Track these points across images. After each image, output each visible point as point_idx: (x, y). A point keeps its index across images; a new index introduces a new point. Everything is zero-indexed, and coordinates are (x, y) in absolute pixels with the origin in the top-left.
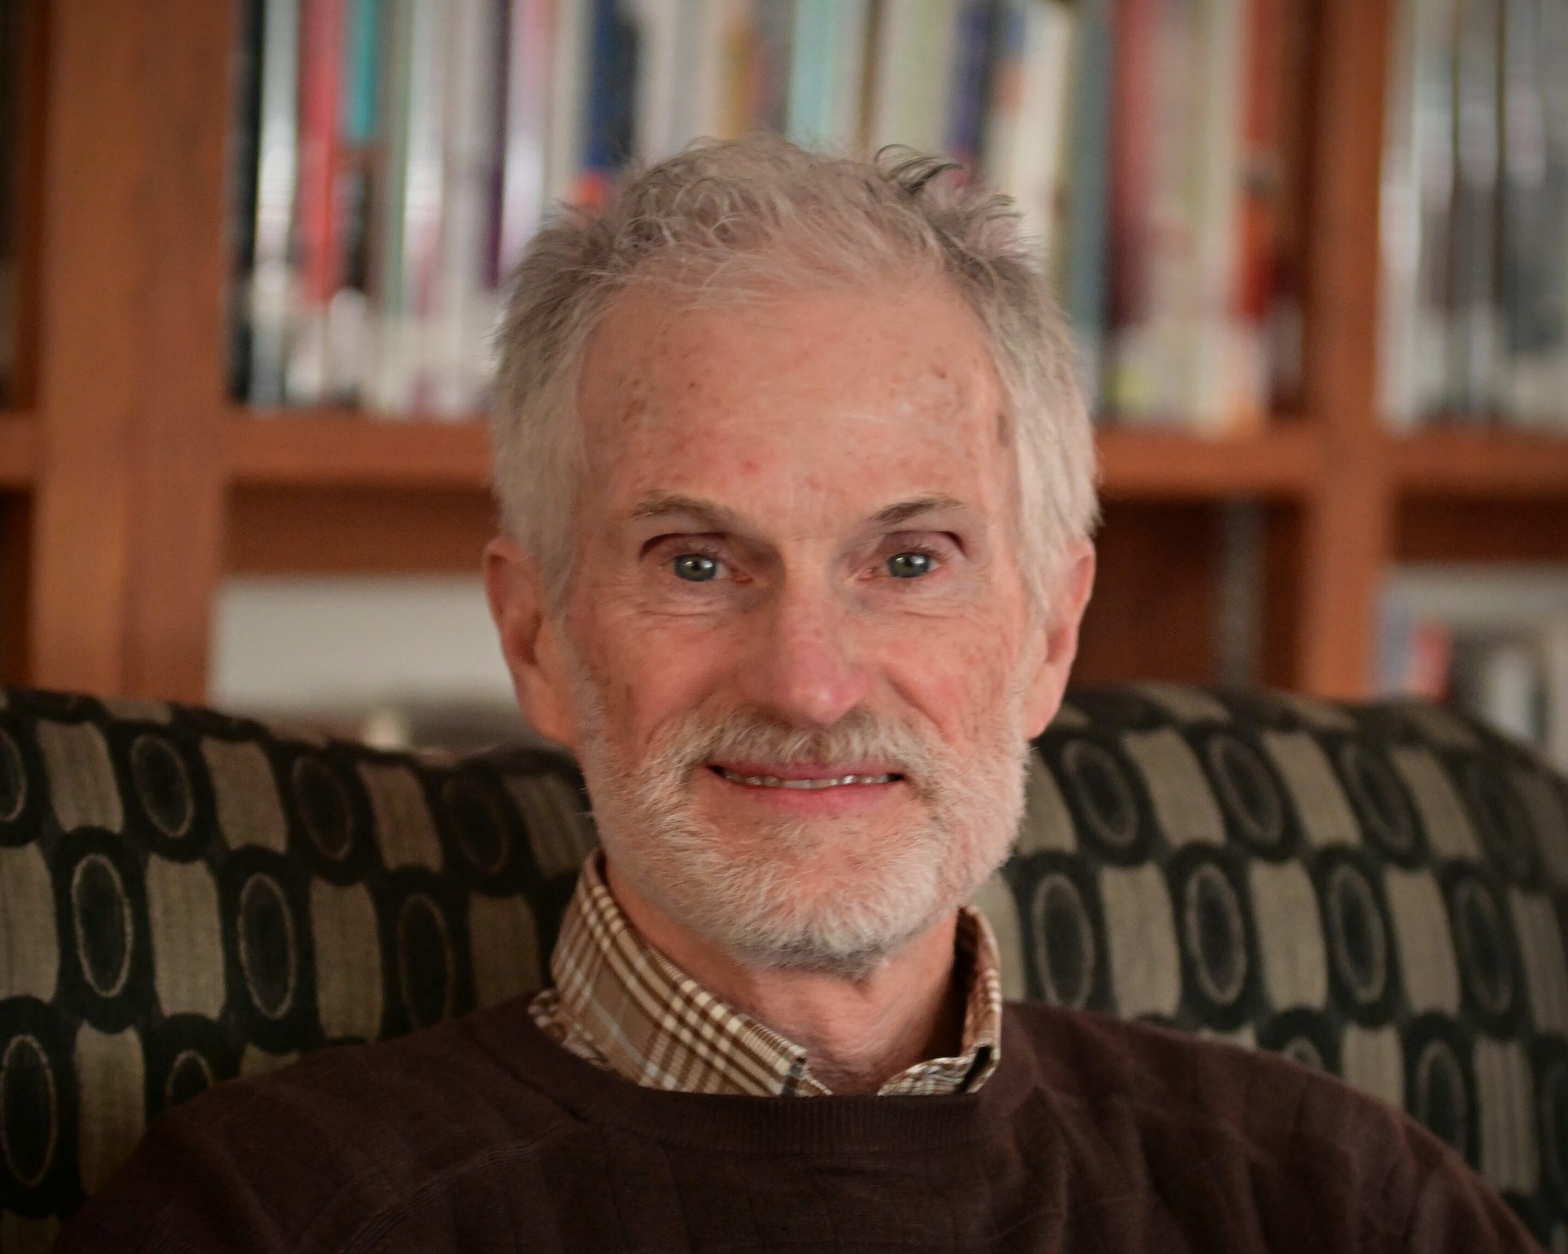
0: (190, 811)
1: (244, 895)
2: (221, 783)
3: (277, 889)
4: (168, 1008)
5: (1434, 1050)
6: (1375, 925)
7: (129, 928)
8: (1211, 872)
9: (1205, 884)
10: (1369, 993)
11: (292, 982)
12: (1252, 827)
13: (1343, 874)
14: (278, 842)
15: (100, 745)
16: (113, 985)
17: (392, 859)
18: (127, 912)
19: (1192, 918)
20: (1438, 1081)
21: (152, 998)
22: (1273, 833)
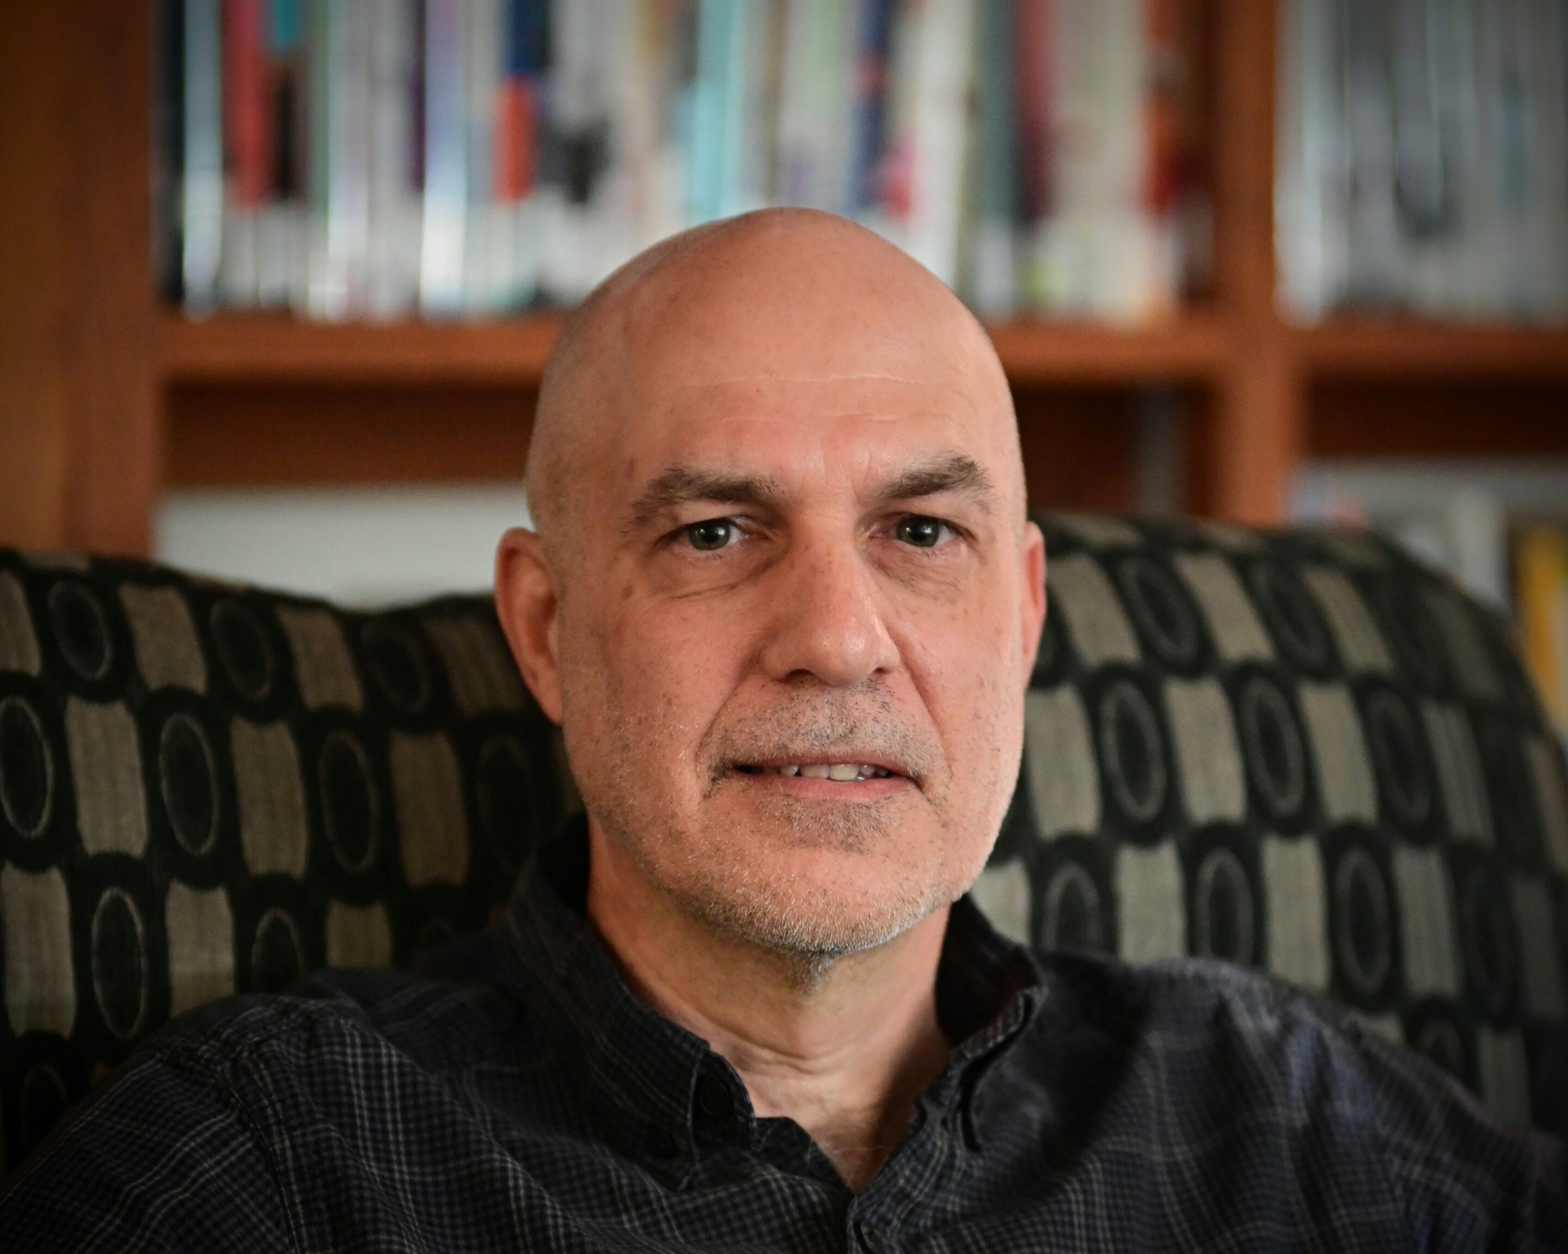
0: (108, 653)
1: (164, 736)
2: (140, 628)
3: (197, 729)
4: (91, 847)
5: (1354, 859)
6: (1290, 738)
7: (50, 769)
8: (1129, 692)
9: (1122, 706)
10: (1288, 803)
11: (215, 818)
12: (1165, 644)
13: (1258, 689)
14: (198, 682)
15: (17, 592)
16: (35, 825)
17: (313, 698)
18: (47, 753)
19: (1110, 738)
20: (1359, 888)
21: (76, 838)
22: (1186, 649)
